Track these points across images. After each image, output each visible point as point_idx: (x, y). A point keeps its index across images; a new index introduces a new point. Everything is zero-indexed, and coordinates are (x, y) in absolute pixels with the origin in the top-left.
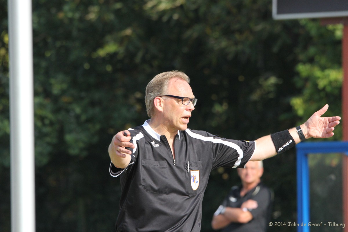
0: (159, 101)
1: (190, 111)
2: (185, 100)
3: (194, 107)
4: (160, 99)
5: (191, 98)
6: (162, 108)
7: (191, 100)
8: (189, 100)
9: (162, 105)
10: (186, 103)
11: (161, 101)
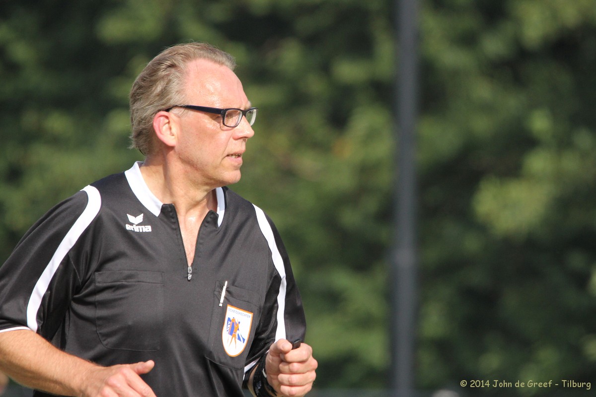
0: (167, 121)
1: (245, 140)
2: (231, 115)
3: (253, 127)
4: (167, 117)
5: (242, 109)
6: (173, 137)
7: (244, 113)
8: (239, 114)
9: (174, 130)
10: (231, 122)
11: (171, 120)
